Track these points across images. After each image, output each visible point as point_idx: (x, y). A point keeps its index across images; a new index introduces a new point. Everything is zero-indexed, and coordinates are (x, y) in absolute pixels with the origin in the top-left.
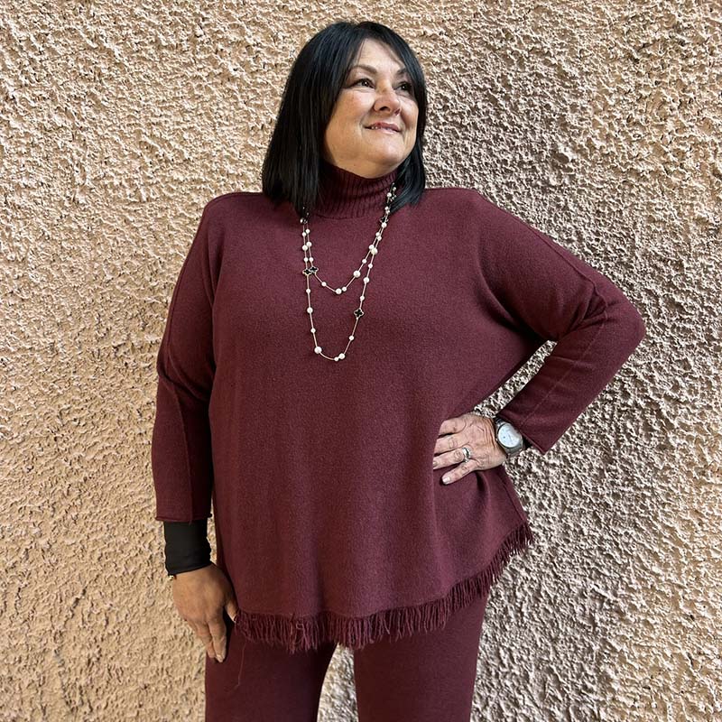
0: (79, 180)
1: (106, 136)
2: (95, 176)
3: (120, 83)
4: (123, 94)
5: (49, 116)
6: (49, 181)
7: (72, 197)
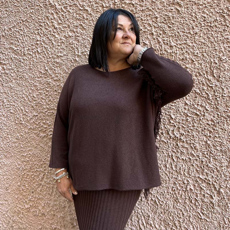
0: (77, 53)
1: (85, 38)
2: (82, 52)
3: (90, 20)
4: (91, 24)
5: (68, 33)
6: (68, 54)
7: (74, 59)
